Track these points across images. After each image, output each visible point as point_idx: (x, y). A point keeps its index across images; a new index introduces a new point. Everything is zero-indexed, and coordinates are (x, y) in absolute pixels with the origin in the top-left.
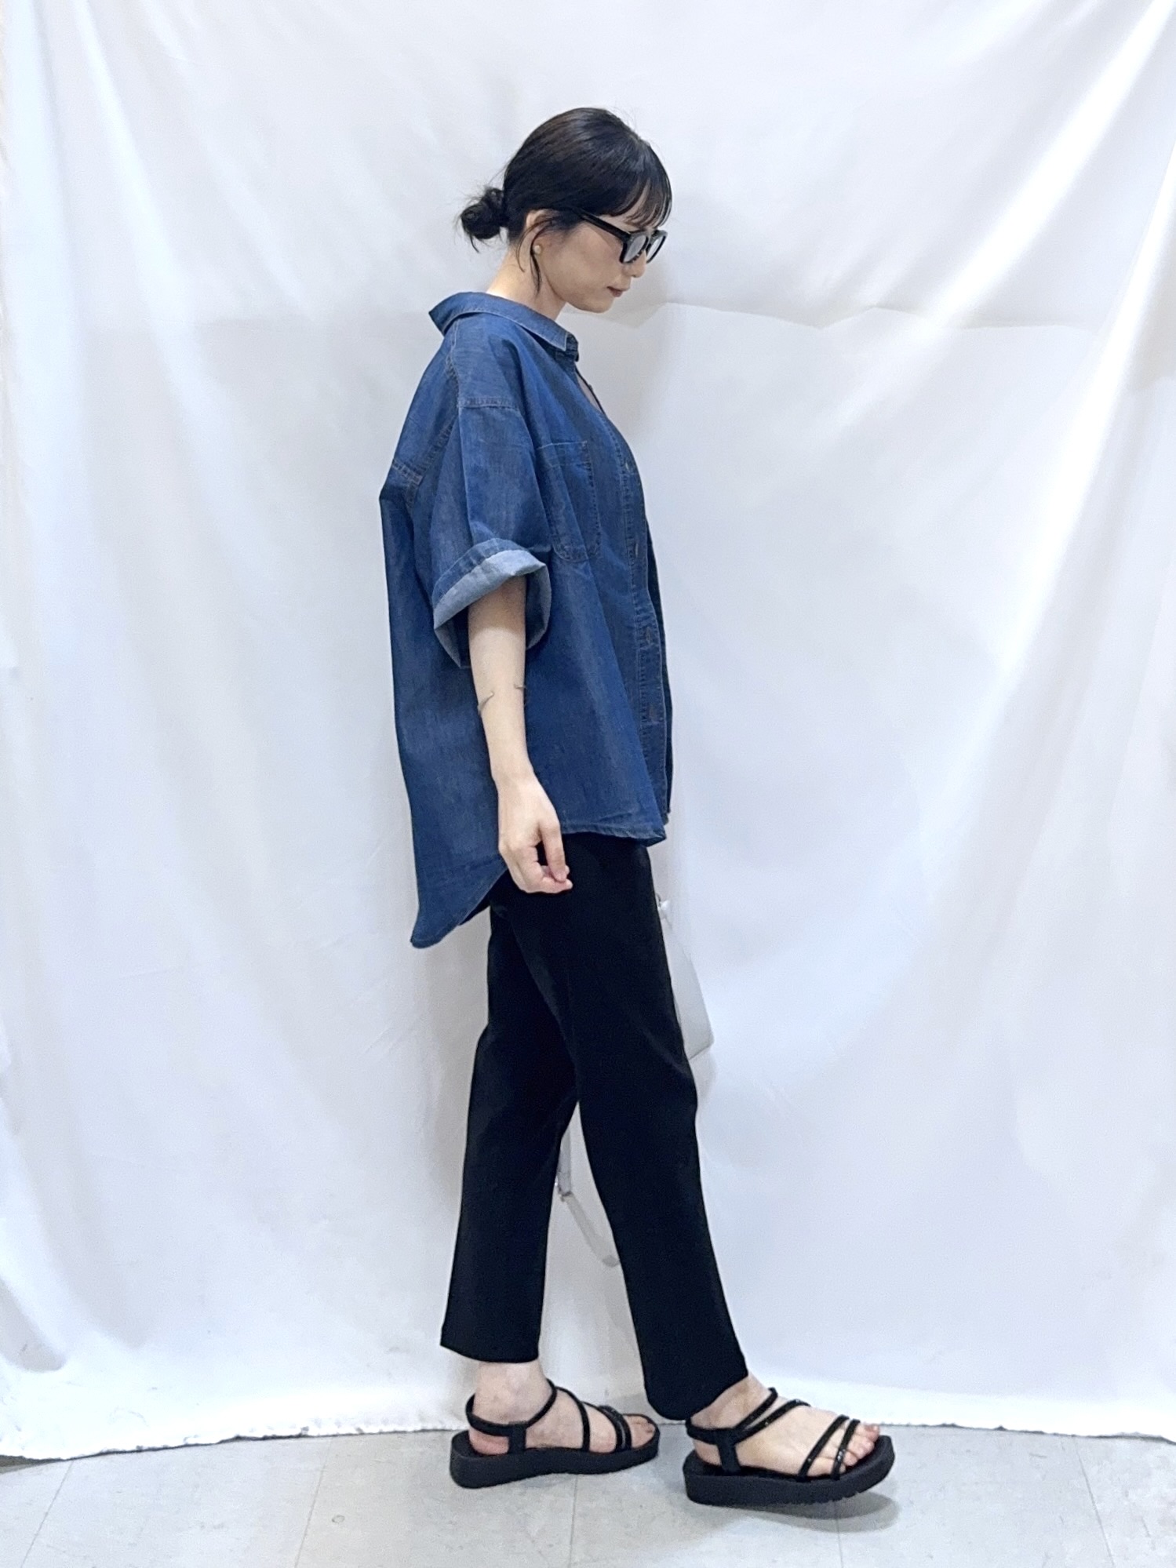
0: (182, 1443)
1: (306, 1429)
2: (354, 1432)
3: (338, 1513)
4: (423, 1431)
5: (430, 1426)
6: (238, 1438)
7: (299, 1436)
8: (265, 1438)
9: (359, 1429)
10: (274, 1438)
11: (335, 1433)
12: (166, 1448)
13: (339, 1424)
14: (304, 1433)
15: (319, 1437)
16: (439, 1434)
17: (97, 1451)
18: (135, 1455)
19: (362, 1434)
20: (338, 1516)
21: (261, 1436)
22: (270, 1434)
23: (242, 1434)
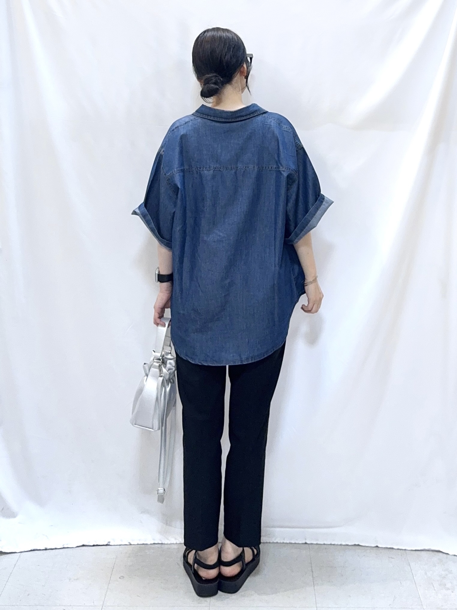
0: (62, 547)
1: (109, 542)
2: (128, 544)
3: (122, 575)
4: (154, 544)
5: (156, 542)
6: (83, 546)
7: (107, 545)
8: (94, 546)
9: (129, 543)
10: (97, 545)
11: (120, 544)
12: (56, 549)
13: (121, 541)
14: (108, 544)
15: (114, 545)
16: (160, 545)
17: (30, 549)
18: (45, 551)
19: (131, 545)
20: (122, 576)
21: (92, 545)
22: (95, 544)
23: (85, 544)
